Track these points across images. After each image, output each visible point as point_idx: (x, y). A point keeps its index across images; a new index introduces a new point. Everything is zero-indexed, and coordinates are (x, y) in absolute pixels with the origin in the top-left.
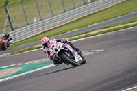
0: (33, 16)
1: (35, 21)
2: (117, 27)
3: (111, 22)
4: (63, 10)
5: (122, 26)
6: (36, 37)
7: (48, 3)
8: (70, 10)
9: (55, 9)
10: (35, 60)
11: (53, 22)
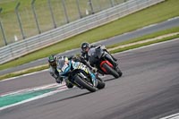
0: (13, 34)
1: (16, 39)
2: (123, 47)
7: (33, 16)
8: (62, 24)
9: (42, 24)
11: (40, 40)
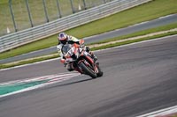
0: (5, 26)
1: (8, 32)
2: (114, 42)
3: (108, 35)
4: (45, 20)
5: (121, 41)
6: (9, 53)
8: (54, 19)
9: (34, 18)
10: (7, 81)
11: (32, 34)
